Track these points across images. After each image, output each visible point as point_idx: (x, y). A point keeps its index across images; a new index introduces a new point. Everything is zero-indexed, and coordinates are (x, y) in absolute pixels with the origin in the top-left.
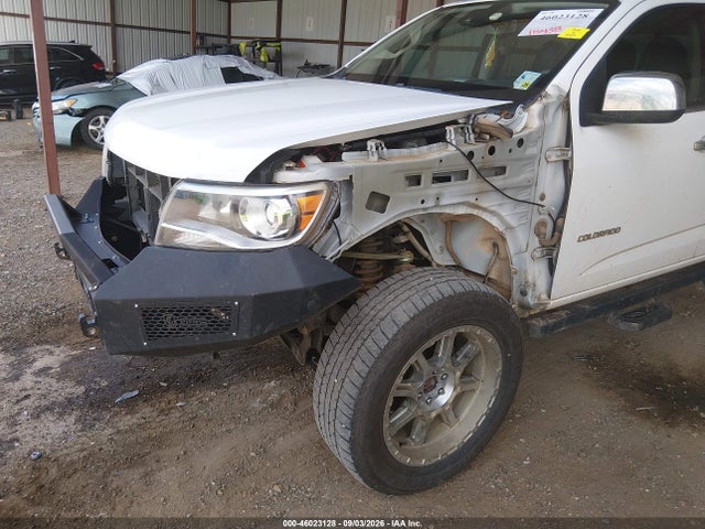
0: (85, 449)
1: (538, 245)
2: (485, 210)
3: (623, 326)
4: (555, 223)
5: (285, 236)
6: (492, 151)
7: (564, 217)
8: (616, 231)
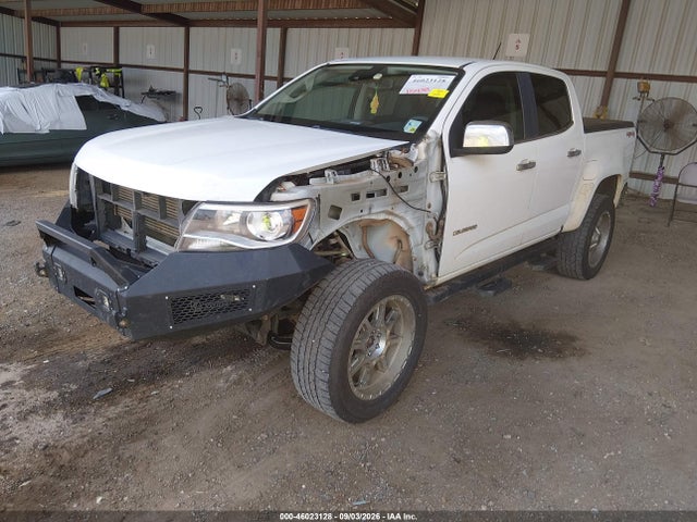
0: (85, 436)
1: (428, 239)
2: (396, 216)
3: (483, 294)
4: (438, 223)
5: (283, 238)
6: (400, 175)
7: (444, 219)
8: (474, 227)
